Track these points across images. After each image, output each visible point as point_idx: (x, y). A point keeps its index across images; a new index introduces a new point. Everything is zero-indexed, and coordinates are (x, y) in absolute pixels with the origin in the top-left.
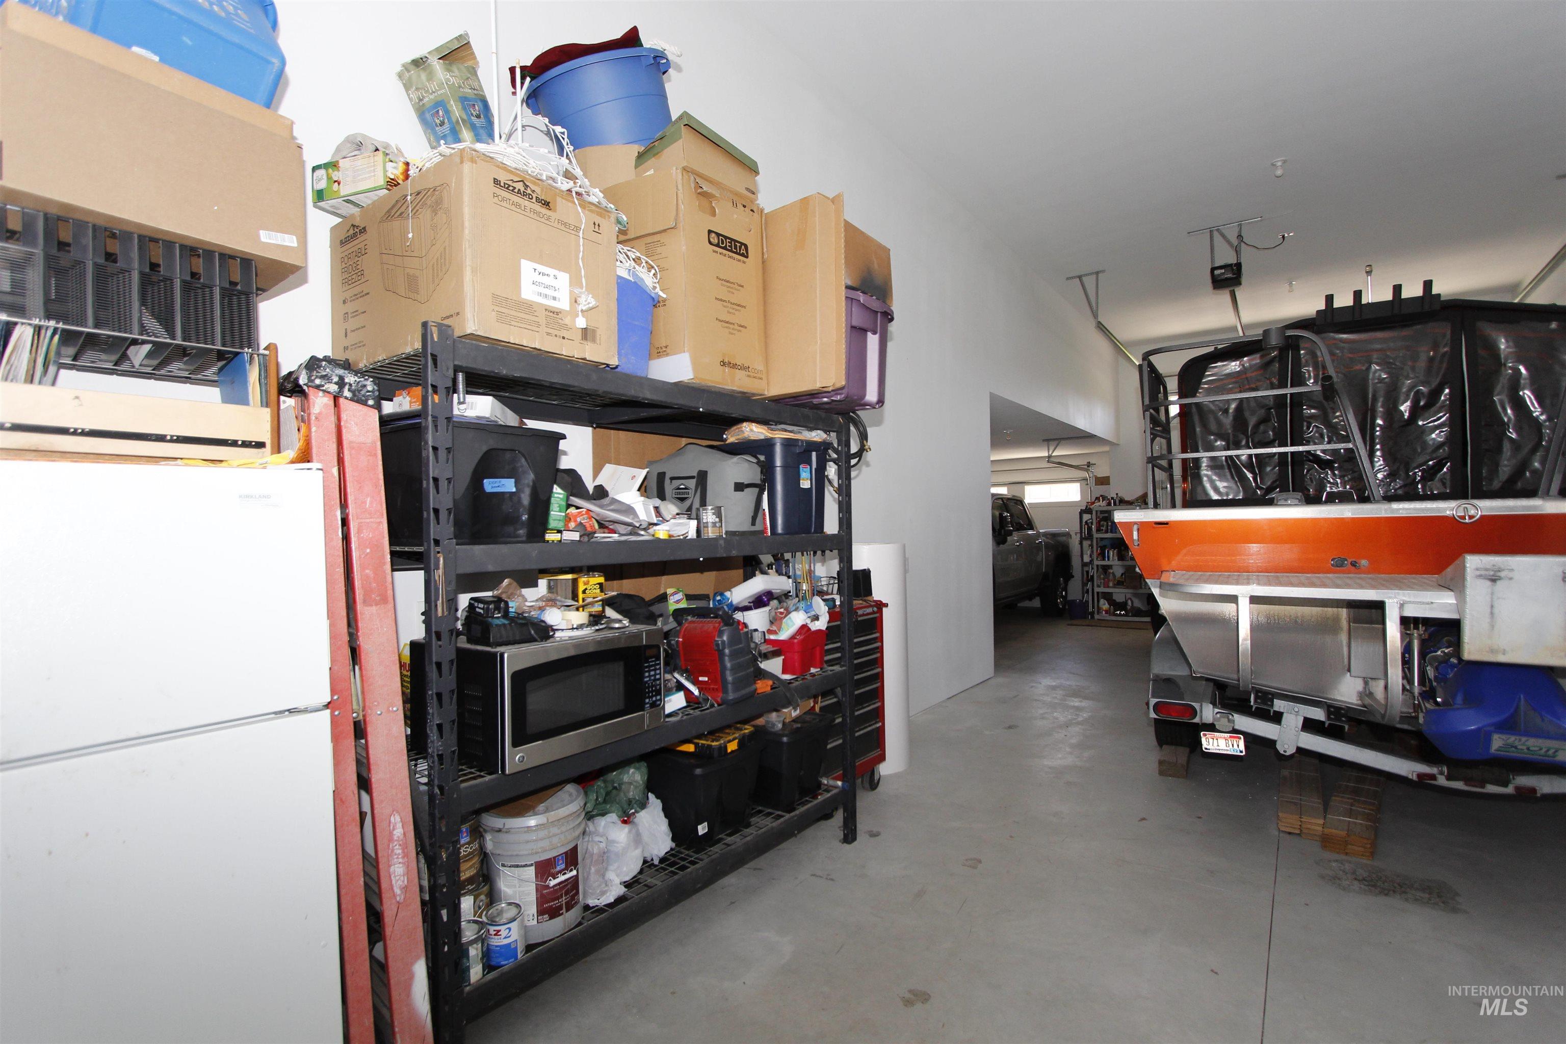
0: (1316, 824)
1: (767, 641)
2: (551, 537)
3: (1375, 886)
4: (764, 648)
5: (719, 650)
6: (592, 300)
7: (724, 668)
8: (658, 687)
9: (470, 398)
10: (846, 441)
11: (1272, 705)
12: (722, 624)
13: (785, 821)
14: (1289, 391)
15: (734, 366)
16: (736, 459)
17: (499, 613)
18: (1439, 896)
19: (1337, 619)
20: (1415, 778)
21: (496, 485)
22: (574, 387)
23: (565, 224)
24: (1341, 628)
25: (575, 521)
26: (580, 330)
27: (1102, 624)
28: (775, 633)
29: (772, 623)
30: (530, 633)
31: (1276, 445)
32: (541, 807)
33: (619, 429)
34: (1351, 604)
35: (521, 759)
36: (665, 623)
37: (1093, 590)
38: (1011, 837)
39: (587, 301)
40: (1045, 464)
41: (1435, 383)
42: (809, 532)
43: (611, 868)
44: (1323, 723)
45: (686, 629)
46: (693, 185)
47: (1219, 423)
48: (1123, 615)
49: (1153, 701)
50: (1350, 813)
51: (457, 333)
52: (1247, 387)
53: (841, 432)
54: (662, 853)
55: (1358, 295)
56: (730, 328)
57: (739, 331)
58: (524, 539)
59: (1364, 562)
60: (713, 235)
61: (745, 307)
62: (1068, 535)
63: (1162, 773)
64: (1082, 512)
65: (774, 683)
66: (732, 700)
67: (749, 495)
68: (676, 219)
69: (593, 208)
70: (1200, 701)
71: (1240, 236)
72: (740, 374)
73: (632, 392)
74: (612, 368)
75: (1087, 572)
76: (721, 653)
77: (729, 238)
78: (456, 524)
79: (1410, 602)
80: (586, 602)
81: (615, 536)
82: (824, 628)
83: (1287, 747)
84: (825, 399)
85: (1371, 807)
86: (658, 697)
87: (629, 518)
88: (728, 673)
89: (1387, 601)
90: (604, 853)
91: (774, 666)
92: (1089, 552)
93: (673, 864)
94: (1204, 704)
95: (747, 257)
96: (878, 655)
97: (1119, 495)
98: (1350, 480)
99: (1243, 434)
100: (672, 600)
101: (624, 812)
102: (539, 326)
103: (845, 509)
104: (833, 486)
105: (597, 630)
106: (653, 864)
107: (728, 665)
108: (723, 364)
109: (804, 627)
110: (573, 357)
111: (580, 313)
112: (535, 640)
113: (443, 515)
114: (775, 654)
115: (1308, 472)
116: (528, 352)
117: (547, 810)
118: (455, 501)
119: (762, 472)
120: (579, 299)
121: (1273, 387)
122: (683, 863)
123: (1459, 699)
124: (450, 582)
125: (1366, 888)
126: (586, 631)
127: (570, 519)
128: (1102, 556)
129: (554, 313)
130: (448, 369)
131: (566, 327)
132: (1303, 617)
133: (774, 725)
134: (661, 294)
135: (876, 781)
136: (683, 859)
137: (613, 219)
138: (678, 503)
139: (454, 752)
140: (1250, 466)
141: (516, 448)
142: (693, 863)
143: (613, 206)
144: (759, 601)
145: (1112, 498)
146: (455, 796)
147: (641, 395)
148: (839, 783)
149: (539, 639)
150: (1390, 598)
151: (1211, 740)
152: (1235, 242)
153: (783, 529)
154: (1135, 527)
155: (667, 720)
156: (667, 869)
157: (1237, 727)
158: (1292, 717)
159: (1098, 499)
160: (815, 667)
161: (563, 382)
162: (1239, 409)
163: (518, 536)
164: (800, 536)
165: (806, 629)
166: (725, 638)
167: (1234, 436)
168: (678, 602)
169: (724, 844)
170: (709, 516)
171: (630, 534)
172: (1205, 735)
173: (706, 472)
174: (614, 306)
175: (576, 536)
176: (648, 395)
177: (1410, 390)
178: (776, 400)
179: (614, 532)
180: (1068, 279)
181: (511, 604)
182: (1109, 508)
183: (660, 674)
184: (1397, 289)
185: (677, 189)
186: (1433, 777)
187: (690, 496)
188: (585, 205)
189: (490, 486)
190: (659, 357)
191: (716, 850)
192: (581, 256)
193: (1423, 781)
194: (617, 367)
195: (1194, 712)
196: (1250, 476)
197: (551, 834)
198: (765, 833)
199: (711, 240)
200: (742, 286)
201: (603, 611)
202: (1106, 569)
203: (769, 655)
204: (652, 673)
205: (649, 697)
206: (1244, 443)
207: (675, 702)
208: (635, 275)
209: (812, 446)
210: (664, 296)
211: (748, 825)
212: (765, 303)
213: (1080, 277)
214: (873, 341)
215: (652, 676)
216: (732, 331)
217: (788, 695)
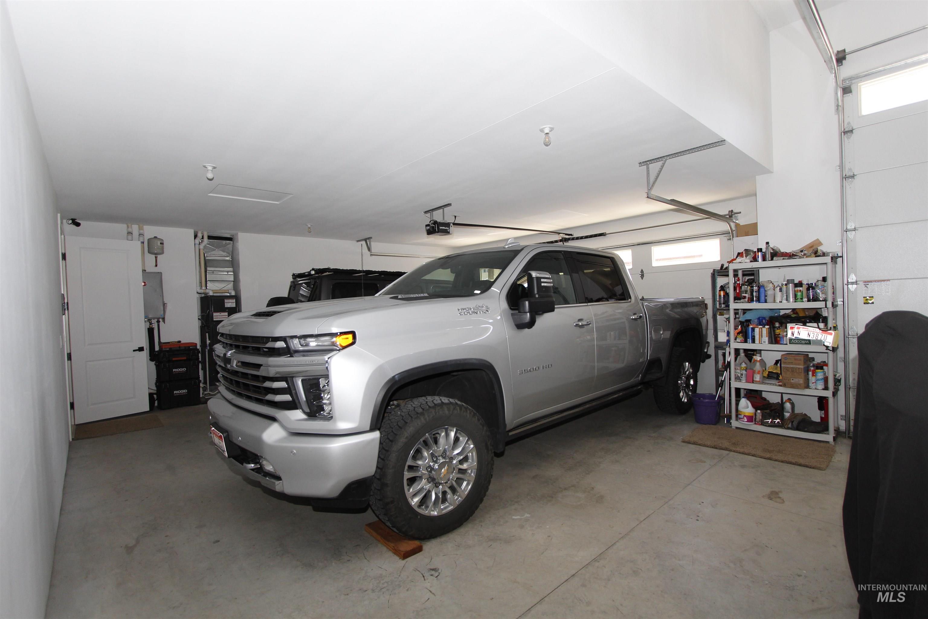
37: (730, 383)
48: (779, 426)
64: (715, 275)
92: (726, 330)
97: (771, 245)
128: (746, 334)
145: (760, 250)
159: (740, 255)
182: (755, 265)
202: (750, 354)
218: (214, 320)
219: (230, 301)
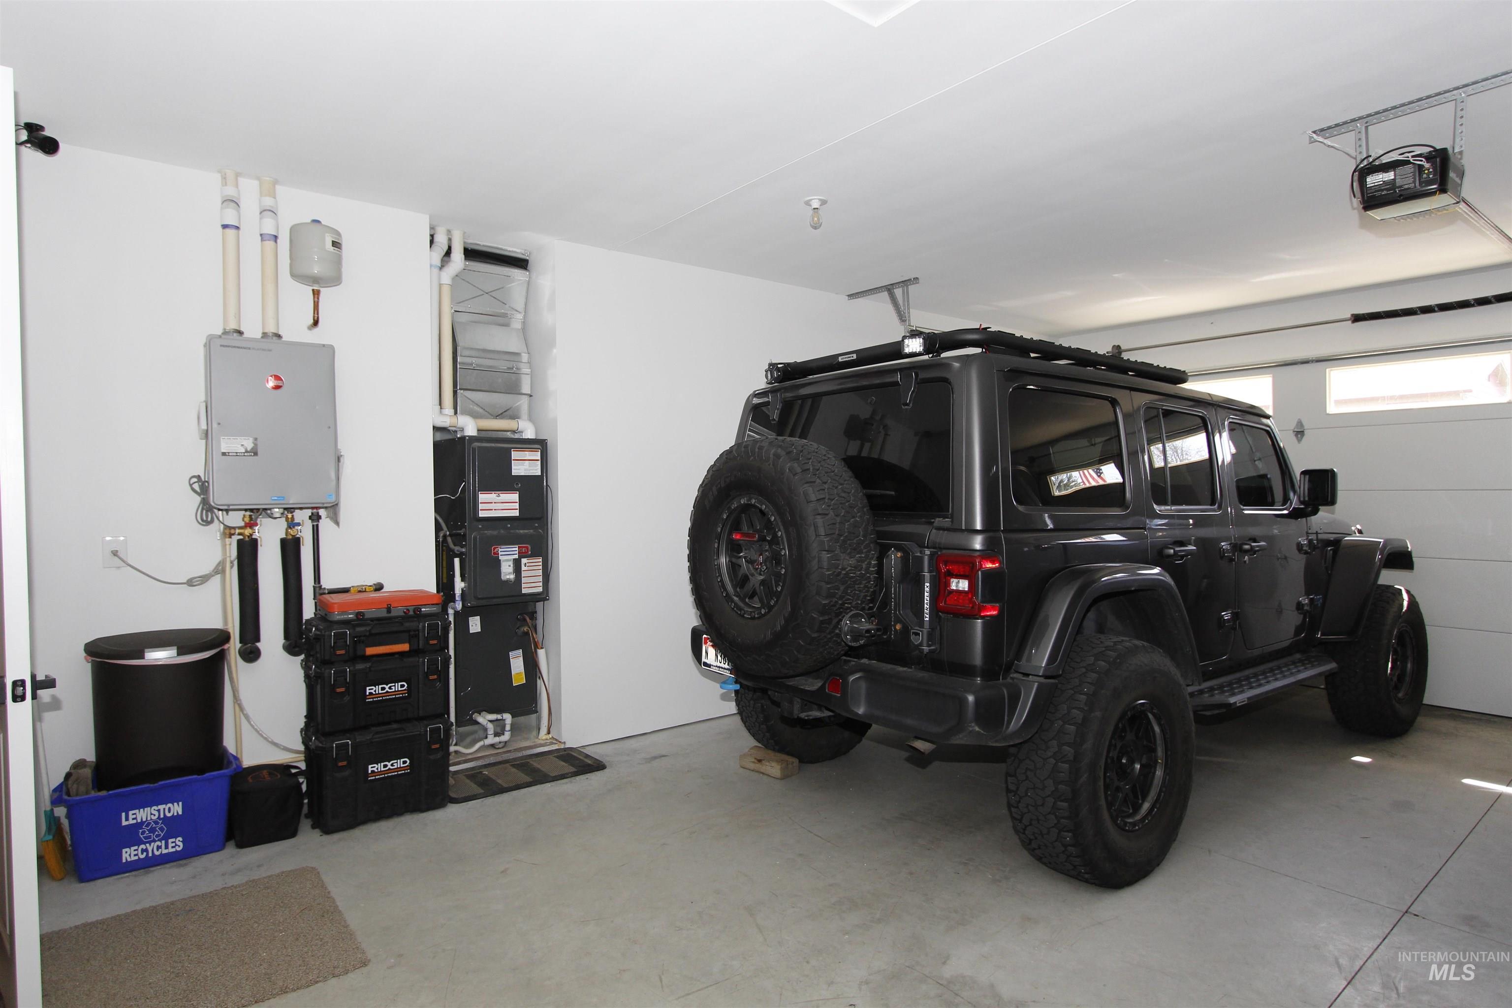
218: (482, 514)
219: (528, 455)
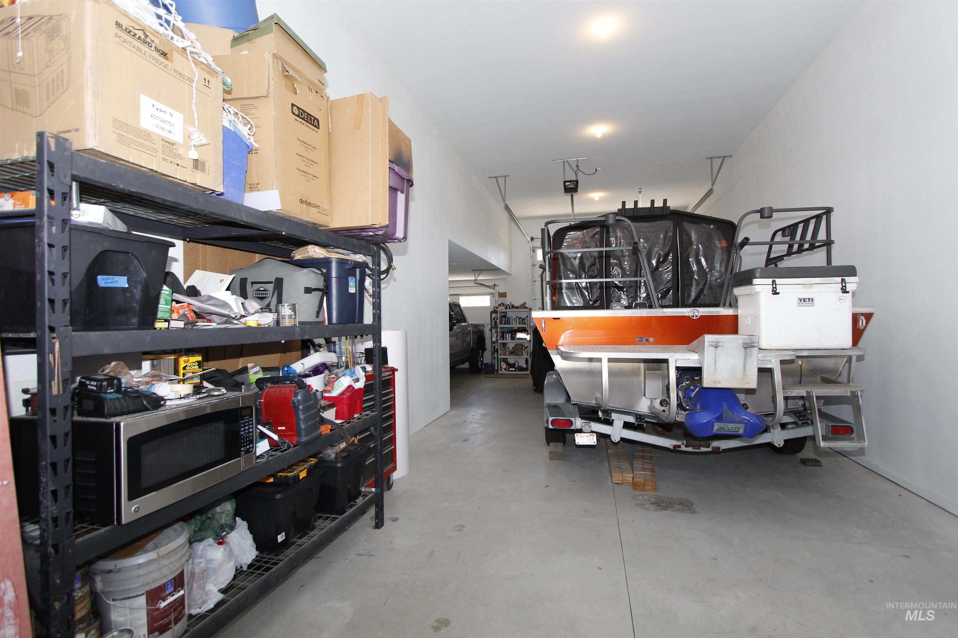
0: (629, 477)
1: (324, 398)
2: (159, 325)
3: (659, 506)
4: (323, 403)
5: (295, 407)
6: (204, 138)
7: (300, 419)
8: (251, 438)
9: (83, 206)
10: (378, 262)
11: (611, 417)
12: (297, 388)
13: (340, 521)
14: (604, 249)
15: (309, 204)
16: (305, 270)
17: (112, 388)
18: (687, 506)
19: (639, 369)
20: (672, 448)
21: (110, 281)
22: (183, 205)
23: (180, 74)
24: (641, 374)
25: (178, 313)
26: (192, 161)
27: (503, 376)
28: (329, 391)
29: (326, 385)
30: (143, 403)
31: (598, 277)
32: (150, 545)
33: (206, 244)
34: (646, 361)
35: (137, 510)
36: (247, 390)
37: (498, 357)
38: (479, 508)
39: (198, 138)
40: (473, 285)
41: (667, 250)
42: (354, 323)
43: (210, 580)
44: (634, 424)
45: (266, 394)
46: (281, 69)
47: (572, 264)
48: (514, 371)
49: (551, 419)
50: (643, 469)
51: (76, 146)
52: (585, 246)
53: (375, 256)
54: (249, 561)
55: (636, 203)
56: (307, 177)
57: (313, 180)
58: (136, 326)
59: (651, 339)
60: (295, 108)
61: (317, 163)
62: (483, 325)
63: (551, 459)
64: (491, 313)
65: (332, 427)
66: (305, 441)
67: (316, 296)
68: (268, 90)
69: (204, 67)
70: (574, 417)
71: (577, 166)
72: (313, 210)
73: (232, 215)
74: (218, 195)
75: (494, 347)
76: (296, 408)
77: (306, 113)
78: (73, 313)
79: (679, 359)
80: (186, 377)
81: (214, 325)
82: (362, 387)
83: (616, 438)
84: (371, 233)
85: (651, 465)
86: (251, 446)
87: (226, 310)
88: (301, 422)
89: (669, 359)
90: (204, 571)
91: (330, 414)
92: (495, 336)
93: (258, 568)
94: (577, 419)
95: (319, 128)
96: (392, 402)
97: (511, 303)
98: (631, 297)
99: (583, 271)
100: (251, 372)
101: (217, 535)
102: (156, 152)
103: (377, 307)
104: (368, 293)
105: (200, 398)
106: (242, 571)
107: (302, 417)
108: (302, 201)
109: (350, 386)
110: (186, 181)
111: (193, 147)
112: (147, 409)
113: (58, 305)
114: (330, 406)
115: (613, 292)
116: (144, 172)
117: (156, 547)
118: (71, 292)
119: (324, 281)
120: (191, 135)
121: (597, 247)
122: (267, 565)
123: (698, 407)
124: (66, 364)
125: (657, 507)
126: (192, 399)
127: (173, 311)
128: (503, 337)
129: (169, 143)
130: (65, 177)
131: (179, 156)
132: (624, 368)
133: (329, 455)
134: (254, 143)
135: (391, 484)
136: (266, 562)
137: (220, 80)
138: (259, 301)
139: (68, 513)
140: (586, 288)
141: (130, 251)
142: (275, 564)
143: (219, 70)
144: (316, 371)
146: (70, 551)
147: (239, 217)
148: (373, 490)
149: (151, 409)
150: (671, 357)
151: (580, 438)
152: (575, 169)
153: (337, 320)
154: (543, 320)
155: (258, 461)
156: (255, 573)
157: (593, 430)
158: (619, 421)
159: (499, 305)
160: (357, 413)
161: (175, 201)
162: (581, 258)
163: (132, 324)
164: (350, 325)
165: (351, 389)
166: (299, 398)
167: (579, 272)
168: (256, 373)
169: (297, 545)
170: (286, 311)
171: (226, 322)
172: (577, 435)
173: (282, 279)
174: (220, 146)
175: (181, 324)
176: (244, 218)
177: (656, 254)
178: (335, 231)
179: (209, 321)
180: (490, 178)
181: (123, 381)
182: (506, 310)
183: (252, 428)
184: (653, 202)
185: (269, 68)
186: (679, 446)
187: (268, 296)
188: (197, 63)
189: (104, 282)
190: (251, 191)
191: (291, 552)
192: (194, 102)
193: (675, 450)
194: (222, 194)
195: (571, 423)
196: (586, 293)
197: (161, 566)
198: (325, 533)
199: (294, 111)
200: (315, 148)
201: (201, 383)
202: (504, 345)
203: (326, 408)
204: (247, 428)
205: (244, 446)
206: (583, 276)
207: (263, 447)
208: (234, 126)
209: (357, 265)
210: (258, 146)
211: (313, 528)
212: (330, 163)
213: (496, 178)
214: (401, 197)
215: (247, 430)
216: (308, 179)
217: (342, 434)
